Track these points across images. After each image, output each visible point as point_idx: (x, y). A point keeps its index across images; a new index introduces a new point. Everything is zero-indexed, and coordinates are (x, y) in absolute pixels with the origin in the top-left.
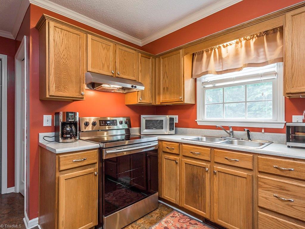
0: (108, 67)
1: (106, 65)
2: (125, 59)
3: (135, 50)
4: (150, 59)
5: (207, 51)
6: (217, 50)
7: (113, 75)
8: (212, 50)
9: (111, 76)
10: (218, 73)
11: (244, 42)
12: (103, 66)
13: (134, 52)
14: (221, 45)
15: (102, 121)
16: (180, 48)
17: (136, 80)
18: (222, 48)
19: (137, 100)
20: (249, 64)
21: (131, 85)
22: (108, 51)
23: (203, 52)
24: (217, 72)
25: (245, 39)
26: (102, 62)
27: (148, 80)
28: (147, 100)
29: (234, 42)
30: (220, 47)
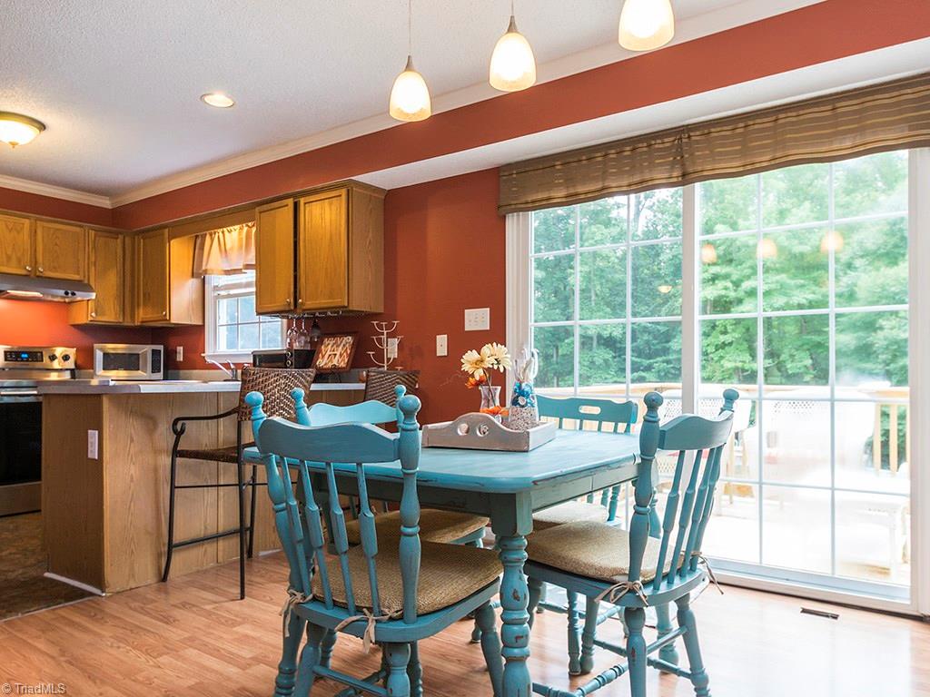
0: (19, 261)
1: (14, 257)
2: (56, 244)
3: (80, 226)
4: (117, 238)
5: (211, 235)
6: (221, 234)
7: (28, 273)
8: (215, 233)
9: (26, 276)
10: (228, 272)
11: (245, 229)
12: (9, 258)
13: (78, 229)
14: (225, 229)
15: (11, 352)
16: (165, 227)
17: (82, 278)
18: (226, 233)
19: (85, 316)
20: (248, 265)
21: (63, 291)
22: (18, 233)
23: (206, 234)
24: (225, 271)
25: (247, 225)
26: (6, 254)
27: (112, 279)
28: (111, 316)
29: (237, 227)
30: (223, 232)
